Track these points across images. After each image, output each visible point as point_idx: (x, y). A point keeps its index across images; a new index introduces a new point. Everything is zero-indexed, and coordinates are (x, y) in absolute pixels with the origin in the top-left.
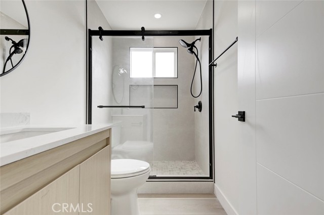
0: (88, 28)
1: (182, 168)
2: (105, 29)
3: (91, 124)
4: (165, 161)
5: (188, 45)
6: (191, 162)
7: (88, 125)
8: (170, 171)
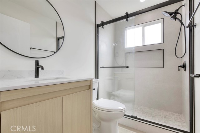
0: (96, 24)
1: (165, 117)
2: (105, 21)
3: (98, 78)
4: (152, 109)
5: (171, 14)
6: (178, 114)
7: (96, 79)
8: (153, 116)
